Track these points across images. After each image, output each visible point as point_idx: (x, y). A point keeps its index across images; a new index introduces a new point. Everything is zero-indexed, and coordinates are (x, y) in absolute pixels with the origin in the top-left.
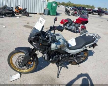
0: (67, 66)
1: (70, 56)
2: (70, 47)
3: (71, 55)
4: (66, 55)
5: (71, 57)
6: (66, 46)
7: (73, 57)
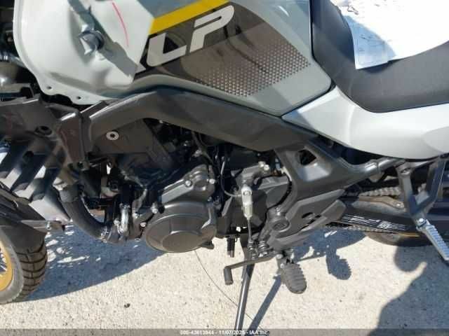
0: (342, 253)
1: (374, 179)
2: (361, 62)
3: (370, 167)
4: (316, 171)
5: (381, 184)
6: (306, 51)
7: (396, 191)
